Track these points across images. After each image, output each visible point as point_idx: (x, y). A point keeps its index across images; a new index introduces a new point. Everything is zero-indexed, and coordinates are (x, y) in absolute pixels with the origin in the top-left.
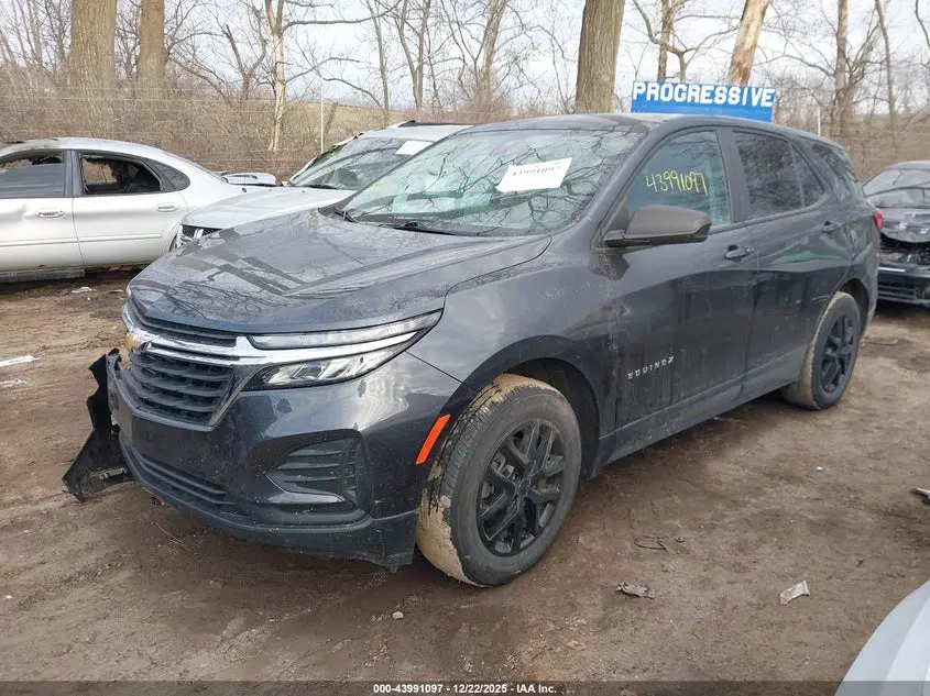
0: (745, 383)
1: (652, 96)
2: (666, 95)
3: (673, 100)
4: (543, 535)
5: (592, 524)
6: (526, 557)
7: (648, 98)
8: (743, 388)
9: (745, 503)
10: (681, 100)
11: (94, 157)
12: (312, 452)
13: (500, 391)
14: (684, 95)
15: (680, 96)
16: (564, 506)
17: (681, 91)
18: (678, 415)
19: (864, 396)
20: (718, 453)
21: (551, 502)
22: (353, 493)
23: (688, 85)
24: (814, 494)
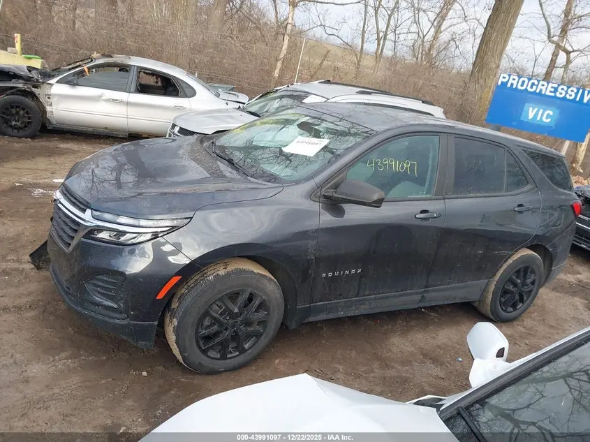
0: (425, 295)
1: (512, 85)
2: (522, 85)
3: (526, 89)
4: (246, 354)
5: (291, 354)
6: (229, 363)
7: (509, 85)
8: (423, 296)
9: (393, 367)
10: (532, 90)
11: (147, 71)
12: (105, 278)
13: (225, 268)
14: (534, 87)
15: (531, 87)
16: (264, 341)
17: (533, 84)
18: (364, 304)
19: (538, 321)
20: (404, 332)
21: (256, 336)
22: (122, 305)
23: (539, 81)
24: (442, 375)
